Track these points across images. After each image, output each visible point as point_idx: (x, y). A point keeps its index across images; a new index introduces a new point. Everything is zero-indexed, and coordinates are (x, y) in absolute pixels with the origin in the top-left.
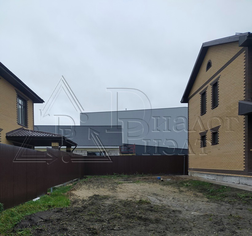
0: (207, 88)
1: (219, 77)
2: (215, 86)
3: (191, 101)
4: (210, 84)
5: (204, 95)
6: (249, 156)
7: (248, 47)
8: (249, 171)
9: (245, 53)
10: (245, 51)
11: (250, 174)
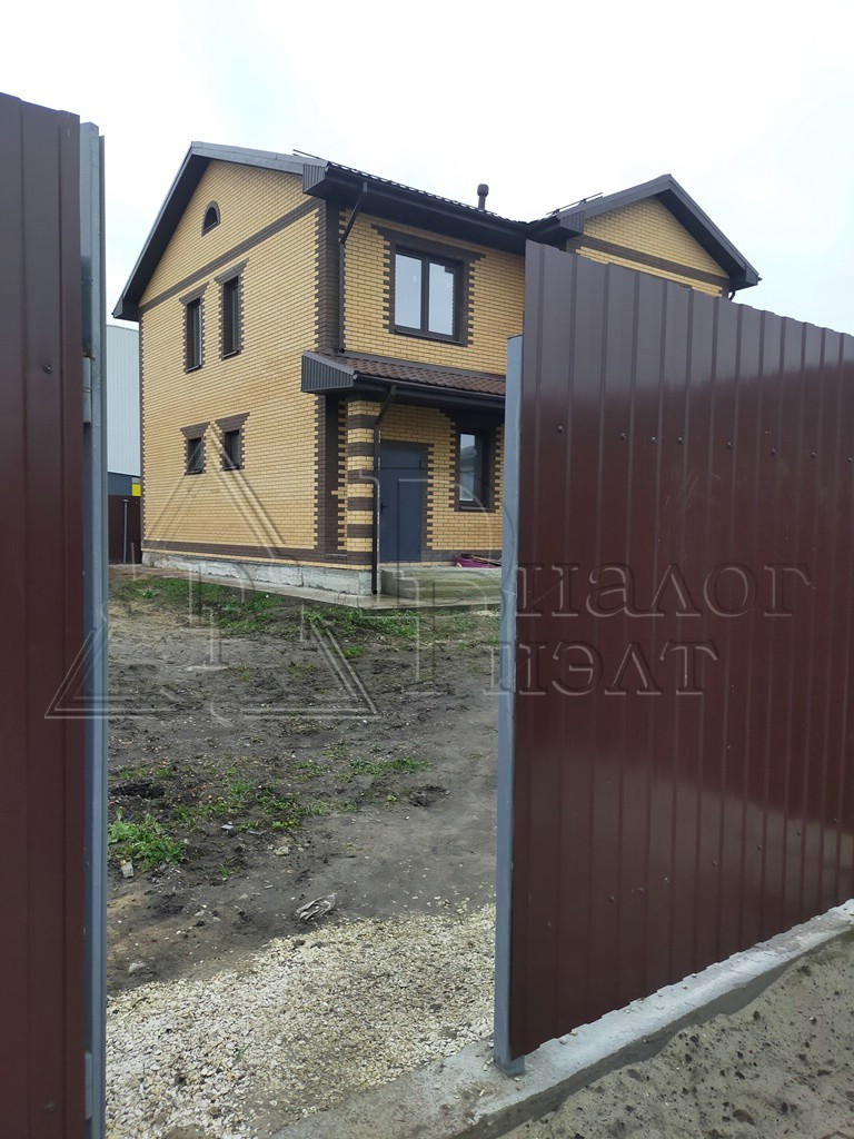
0: (204, 287)
1: (243, 265)
2: (231, 287)
3: (147, 316)
4: (216, 279)
5: (193, 306)
6: (329, 508)
7: (324, 201)
8: (327, 551)
9: (317, 215)
10: (317, 210)
11: (332, 558)
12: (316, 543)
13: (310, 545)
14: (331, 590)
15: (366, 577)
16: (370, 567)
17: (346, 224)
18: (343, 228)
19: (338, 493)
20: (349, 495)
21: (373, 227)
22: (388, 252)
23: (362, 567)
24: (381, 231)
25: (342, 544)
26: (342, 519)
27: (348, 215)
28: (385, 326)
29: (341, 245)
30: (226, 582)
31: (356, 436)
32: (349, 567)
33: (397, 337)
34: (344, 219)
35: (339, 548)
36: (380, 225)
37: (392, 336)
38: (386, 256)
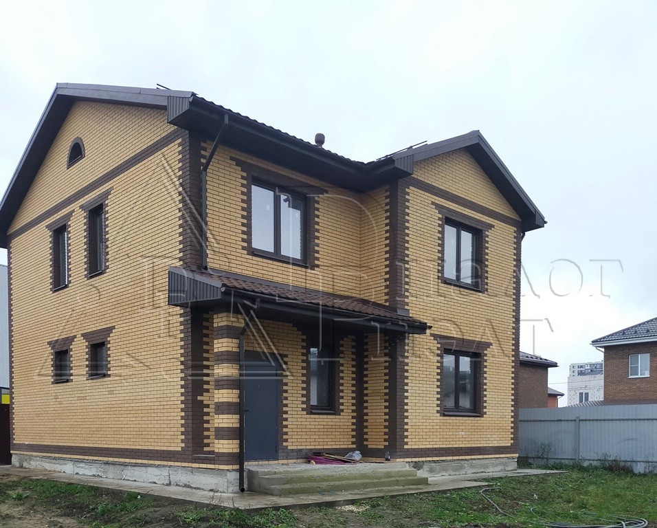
6: (195, 413)
7: (187, 132)
8: (194, 452)
9: (179, 145)
10: (180, 140)
11: (199, 458)
12: (183, 445)
13: (177, 446)
14: (198, 488)
15: (233, 477)
16: (237, 467)
17: (207, 154)
18: (204, 157)
19: (204, 398)
20: (216, 400)
21: (231, 158)
22: (245, 182)
23: (230, 467)
24: (239, 163)
25: (208, 445)
26: (208, 422)
27: (209, 146)
28: (243, 248)
29: (204, 172)
30: (94, 482)
31: (222, 345)
32: (217, 467)
33: (254, 258)
34: (205, 149)
35: (205, 449)
36: (237, 157)
37: (250, 257)
38: (243, 185)
